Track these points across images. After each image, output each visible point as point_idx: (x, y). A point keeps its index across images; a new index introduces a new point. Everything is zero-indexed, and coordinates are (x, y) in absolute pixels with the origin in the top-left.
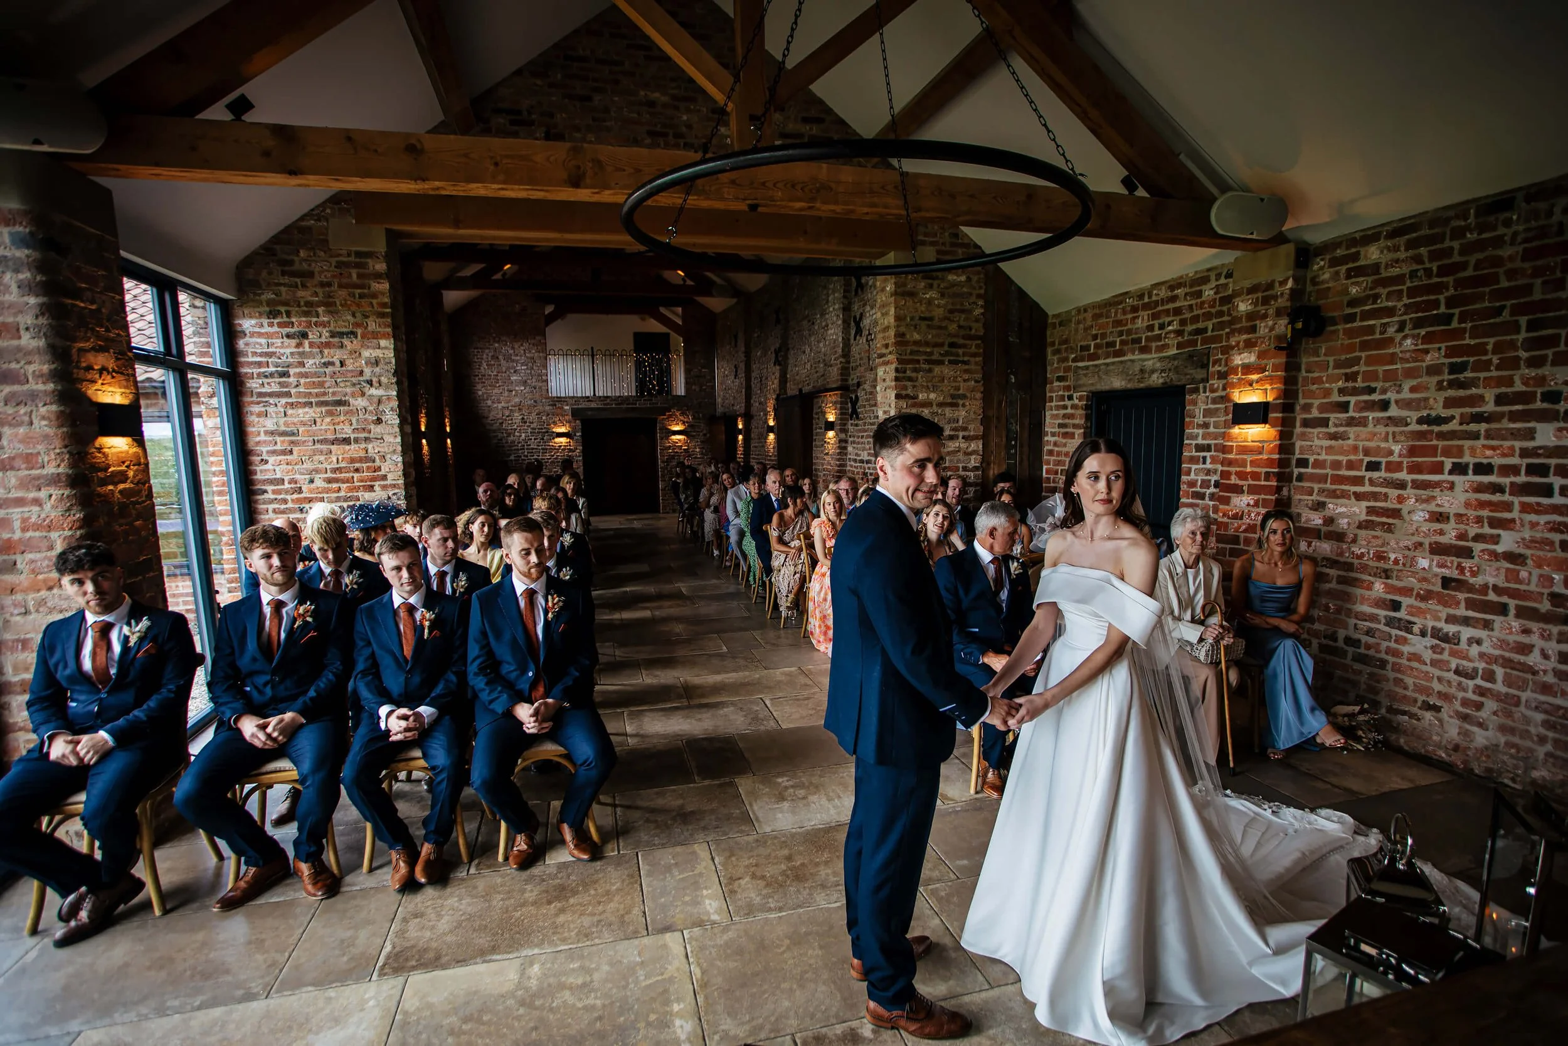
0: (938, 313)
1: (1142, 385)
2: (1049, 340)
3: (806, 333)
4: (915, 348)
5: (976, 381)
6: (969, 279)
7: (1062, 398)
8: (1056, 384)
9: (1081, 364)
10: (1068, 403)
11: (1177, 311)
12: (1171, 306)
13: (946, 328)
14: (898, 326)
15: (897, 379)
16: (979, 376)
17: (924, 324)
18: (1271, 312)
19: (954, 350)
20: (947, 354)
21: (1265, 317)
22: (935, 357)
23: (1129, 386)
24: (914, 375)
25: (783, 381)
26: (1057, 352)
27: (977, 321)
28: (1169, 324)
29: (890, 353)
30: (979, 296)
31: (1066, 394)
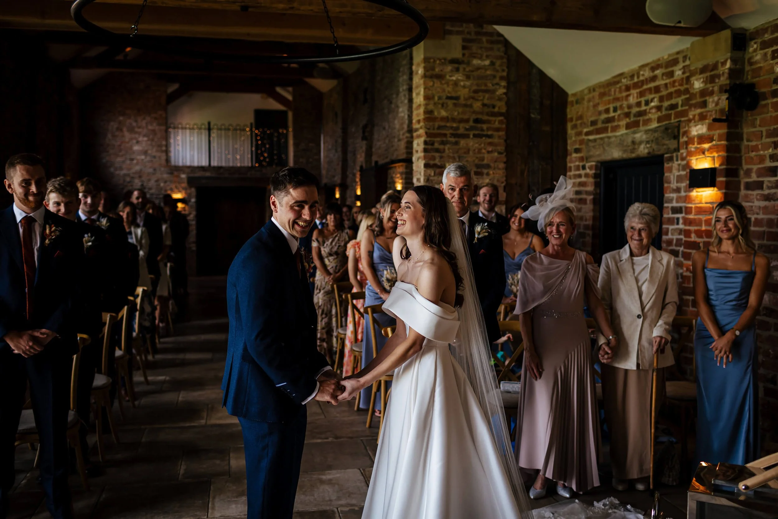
0: (463, 93)
1: (633, 155)
2: (569, 116)
3: (386, 111)
4: (442, 124)
5: (500, 153)
6: (492, 64)
7: (578, 168)
8: (574, 155)
9: (591, 137)
10: (582, 172)
11: (657, 89)
12: (652, 85)
13: (471, 106)
14: (426, 105)
15: (425, 150)
16: (501, 148)
17: (450, 103)
18: (716, 89)
19: (479, 125)
20: (472, 128)
21: (712, 93)
22: (461, 131)
23: (625, 156)
24: (441, 147)
25: (369, 153)
26: (575, 126)
27: (500, 99)
28: (652, 100)
29: (421, 128)
30: (502, 78)
31: (581, 164)
